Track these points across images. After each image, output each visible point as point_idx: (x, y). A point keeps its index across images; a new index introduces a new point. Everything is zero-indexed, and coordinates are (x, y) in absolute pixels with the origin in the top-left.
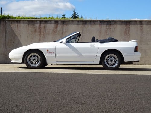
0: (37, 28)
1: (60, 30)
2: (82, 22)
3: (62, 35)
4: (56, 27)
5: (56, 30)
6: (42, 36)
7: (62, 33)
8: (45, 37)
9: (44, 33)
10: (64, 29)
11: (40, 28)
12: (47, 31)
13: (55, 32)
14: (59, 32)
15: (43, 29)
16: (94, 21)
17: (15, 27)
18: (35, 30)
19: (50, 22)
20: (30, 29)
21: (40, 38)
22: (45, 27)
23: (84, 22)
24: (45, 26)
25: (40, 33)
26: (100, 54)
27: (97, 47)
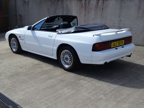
0: (84, 4)
1: (101, 6)
3: (102, 11)
4: (98, 3)
6: (87, 11)
7: (103, 9)
8: (89, 13)
9: (89, 9)
10: (104, 4)
11: (85, 4)
12: (90, 7)
13: (97, 7)
14: (100, 7)
15: (87, 5)
17: (68, 3)
18: (82, 6)
20: (78, 5)
22: (89, 3)
25: (86, 8)
26: (56, 48)
27: (53, 38)
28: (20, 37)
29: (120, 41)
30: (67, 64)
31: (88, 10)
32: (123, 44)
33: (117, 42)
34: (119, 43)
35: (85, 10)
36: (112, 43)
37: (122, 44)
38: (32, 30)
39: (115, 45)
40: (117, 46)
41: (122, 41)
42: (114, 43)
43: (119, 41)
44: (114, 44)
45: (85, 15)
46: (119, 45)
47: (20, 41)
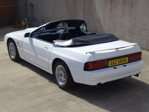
3: (131, 7)
6: (113, 5)
7: (132, 4)
8: (115, 7)
14: (128, 2)
21: (111, 9)
26: (51, 62)
27: (49, 50)
28: (18, 43)
29: (122, 59)
30: (62, 81)
32: (127, 62)
33: (117, 60)
34: (120, 61)
35: (111, 4)
36: (110, 62)
37: (125, 62)
38: (30, 37)
39: (114, 64)
40: (118, 64)
41: (125, 58)
42: (113, 61)
43: (120, 59)
44: (112, 63)
45: (111, 11)
46: (120, 64)
47: (18, 47)
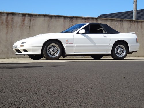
0: (4, 21)
1: (28, 24)
2: (48, 17)
3: (29, 29)
4: (24, 21)
5: (24, 24)
6: (9, 29)
7: (30, 27)
8: (12, 30)
9: (12, 26)
10: (31, 23)
11: (7, 21)
12: (14, 24)
13: (23, 25)
14: (26, 25)
15: (10, 22)
16: (59, 17)
18: (2, 23)
19: (17, 15)
21: (7, 32)
23: (50, 17)
24: (12, 19)
25: (8, 25)
28: (67, 41)
31: (11, 28)
35: (7, 27)
